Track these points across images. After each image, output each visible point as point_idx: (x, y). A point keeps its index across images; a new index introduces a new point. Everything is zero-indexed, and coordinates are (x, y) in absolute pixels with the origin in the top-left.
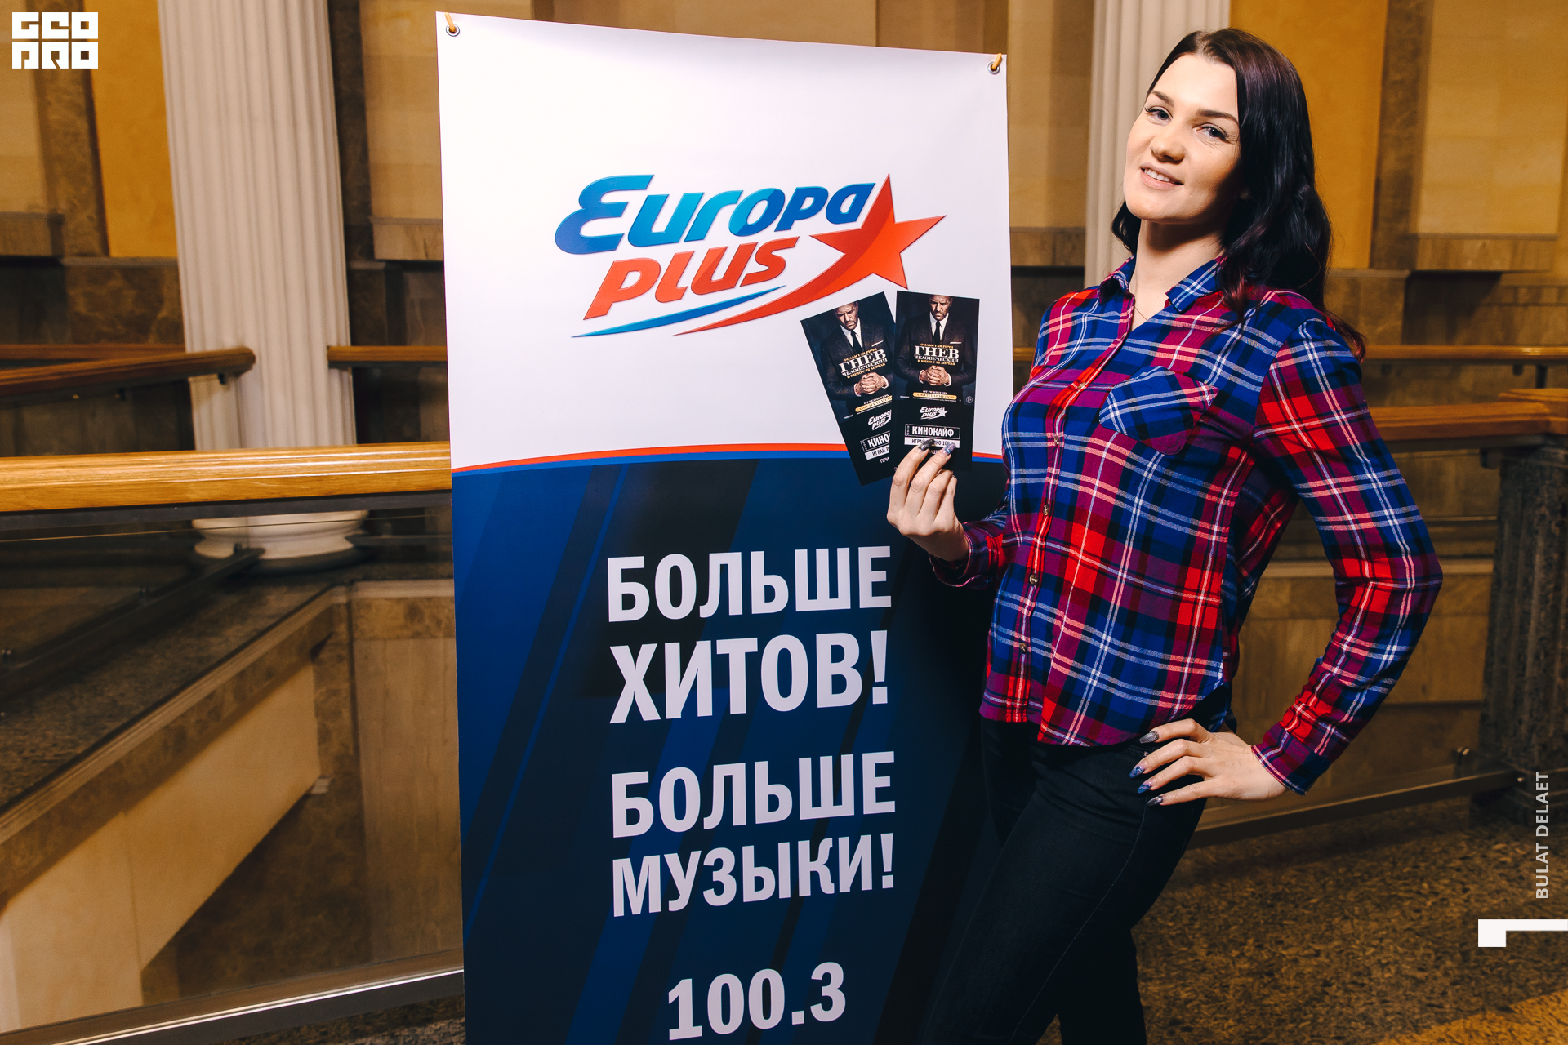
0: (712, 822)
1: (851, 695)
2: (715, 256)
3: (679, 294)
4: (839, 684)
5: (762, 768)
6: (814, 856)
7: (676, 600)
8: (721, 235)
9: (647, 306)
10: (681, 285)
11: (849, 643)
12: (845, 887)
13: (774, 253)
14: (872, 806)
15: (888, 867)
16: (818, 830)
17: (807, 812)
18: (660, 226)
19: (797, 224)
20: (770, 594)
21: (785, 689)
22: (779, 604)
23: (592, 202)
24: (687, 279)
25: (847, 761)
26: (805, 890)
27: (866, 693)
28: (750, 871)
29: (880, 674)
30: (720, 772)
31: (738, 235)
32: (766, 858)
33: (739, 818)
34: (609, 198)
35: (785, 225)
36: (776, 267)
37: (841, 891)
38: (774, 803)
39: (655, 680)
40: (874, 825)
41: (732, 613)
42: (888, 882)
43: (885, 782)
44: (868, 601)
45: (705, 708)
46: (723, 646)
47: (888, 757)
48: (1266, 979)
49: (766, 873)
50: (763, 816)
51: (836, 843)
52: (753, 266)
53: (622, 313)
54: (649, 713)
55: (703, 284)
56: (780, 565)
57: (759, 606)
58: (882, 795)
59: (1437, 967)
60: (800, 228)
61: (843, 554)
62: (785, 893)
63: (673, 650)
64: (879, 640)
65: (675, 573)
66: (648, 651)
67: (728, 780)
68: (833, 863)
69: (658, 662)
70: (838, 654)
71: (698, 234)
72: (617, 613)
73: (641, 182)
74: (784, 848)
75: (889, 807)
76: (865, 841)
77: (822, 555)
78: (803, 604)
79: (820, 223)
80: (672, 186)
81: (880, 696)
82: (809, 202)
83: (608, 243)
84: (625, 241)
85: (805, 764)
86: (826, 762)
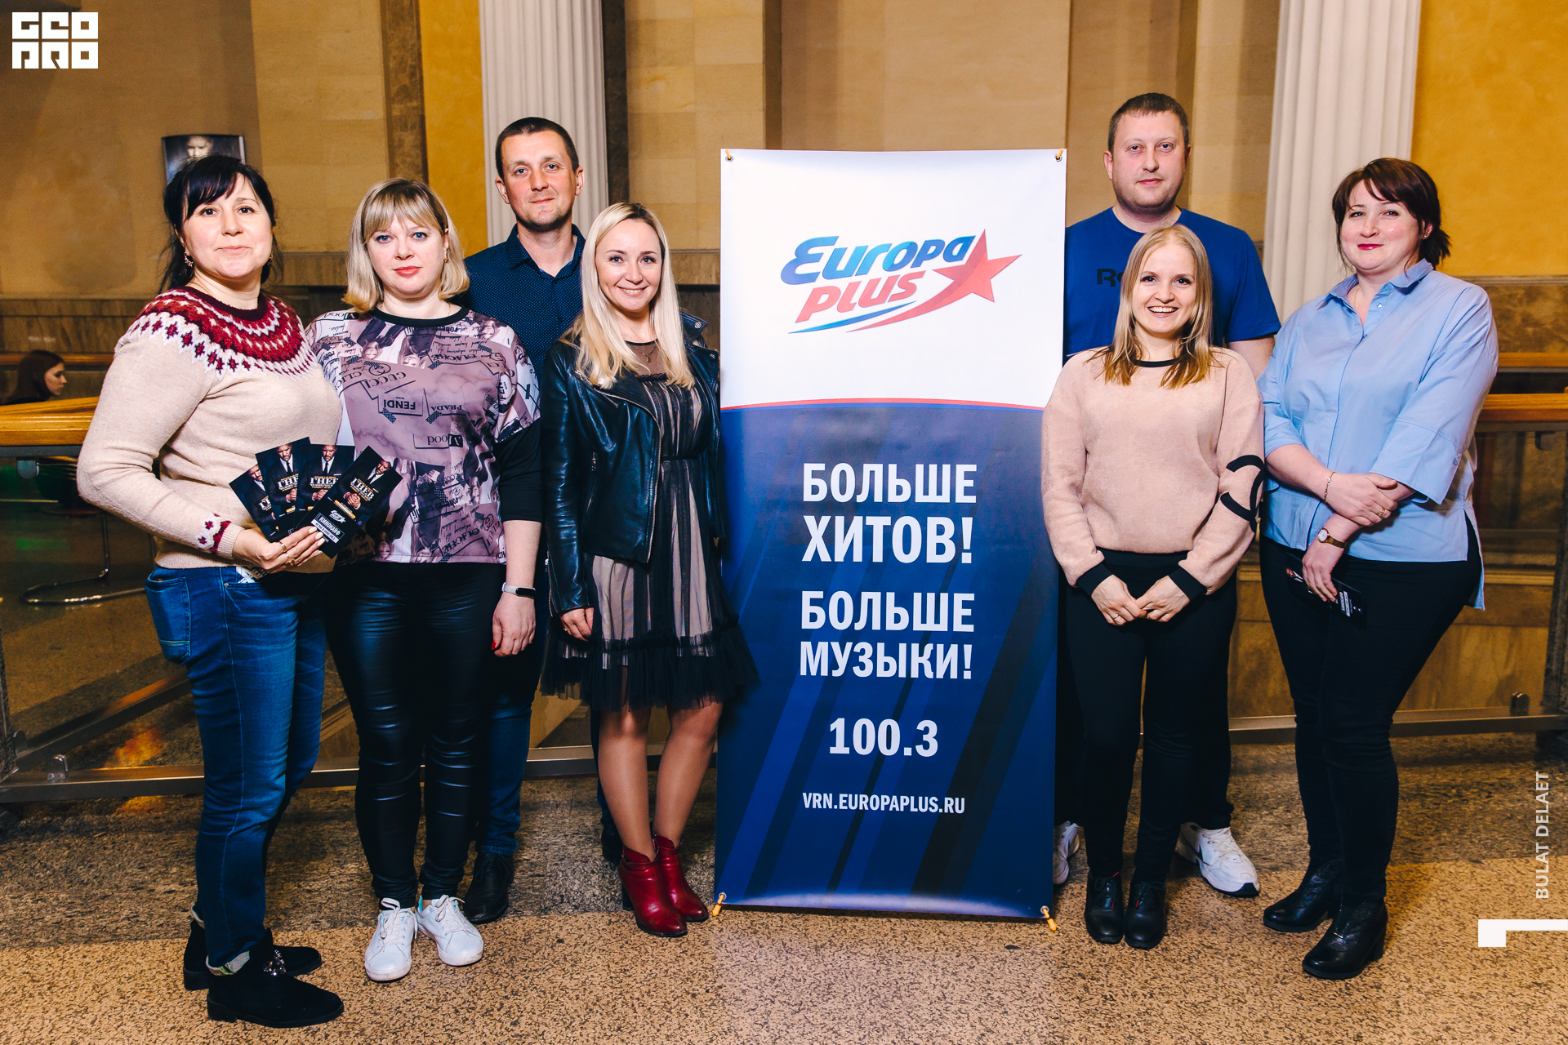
0: (859, 626)
1: (948, 556)
2: (873, 283)
3: (851, 307)
4: (941, 549)
5: (891, 596)
6: (921, 654)
7: (843, 491)
8: (877, 271)
9: (832, 315)
10: (852, 302)
11: (948, 524)
12: (940, 675)
13: (910, 281)
14: (959, 627)
15: (968, 665)
16: (925, 638)
17: (918, 626)
18: (841, 267)
19: (925, 263)
20: (899, 491)
21: (907, 549)
22: (905, 497)
23: (803, 254)
24: (856, 298)
25: (944, 597)
26: (915, 674)
27: (958, 556)
28: (882, 658)
29: (967, 545)
30: (865, 596)
31: (889, 270)
32: (892, 652)
33: (876, 626)
34: (812, 251)
35: (917, 264)
36: (910, 290)
37: (938, 677)
38: (897, 618)
39: (829, 538)
40: (961, 639)
41: (876, 500)
42: (967, 675)
43: (968, 612)
44: (961, 498)
45: (858, 557)
46: (870, 520)
47: (970, 597)
48: (1283, 827)
49: (891, 660)
50: (891, 626)
51: (935, 647)
52: (896, 290)
53: (818, 319)
54: (825, 557)
55: (865, 301)
56: (907, 473)
57: (893, 498)
58: (965, 620)
59: (1432, 835)
60: (927, 265)
61: (946, 468)
62: (902, 674)
63: (840, 521)
64: (967, 523)
65: (843, 474)
66: (825, 520)
67: (870, 602)
68: (933, 659)
69: (831, 527)
70: (940, 530)
71: (864, 270)
72: (808, 497)
73: (831, 241)
74: (903, 647)
75: (970, 628)
76: (954, 648)
77: (933, 468)
78: (920, 498)
79: (939, 262)
80: (849, 243)
81: (967, 558)
82: (932, 249)
83: (811, 278)
84: (821, 275)
85: (917, 597)
86: (931, 597)
